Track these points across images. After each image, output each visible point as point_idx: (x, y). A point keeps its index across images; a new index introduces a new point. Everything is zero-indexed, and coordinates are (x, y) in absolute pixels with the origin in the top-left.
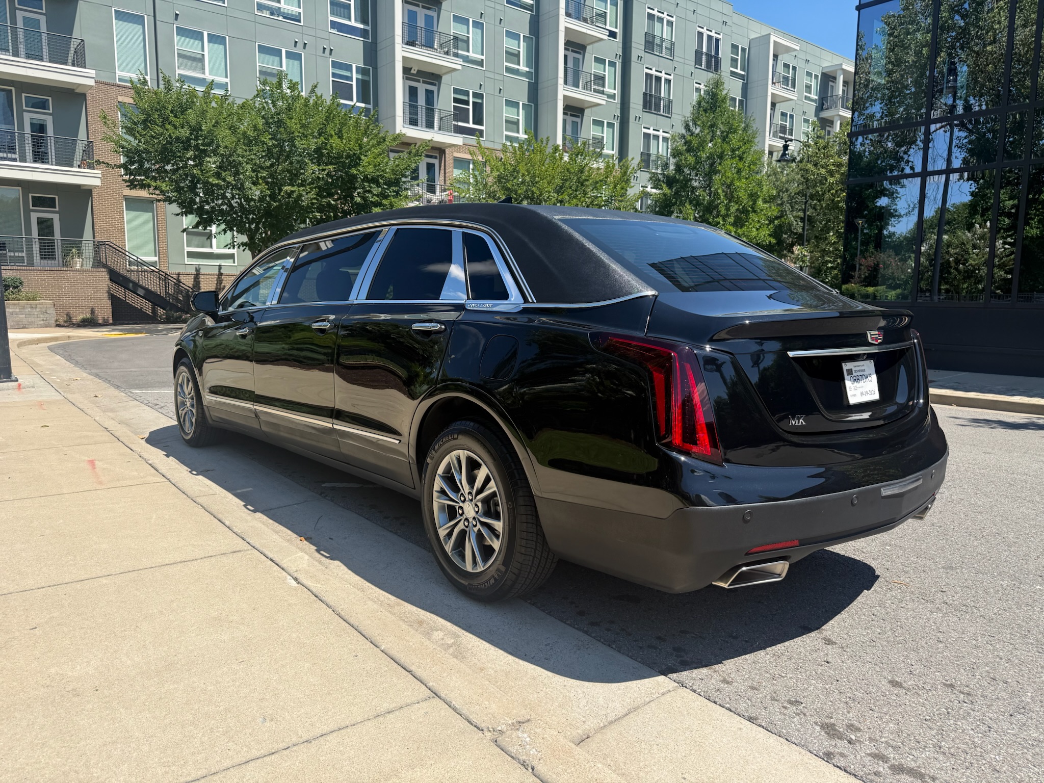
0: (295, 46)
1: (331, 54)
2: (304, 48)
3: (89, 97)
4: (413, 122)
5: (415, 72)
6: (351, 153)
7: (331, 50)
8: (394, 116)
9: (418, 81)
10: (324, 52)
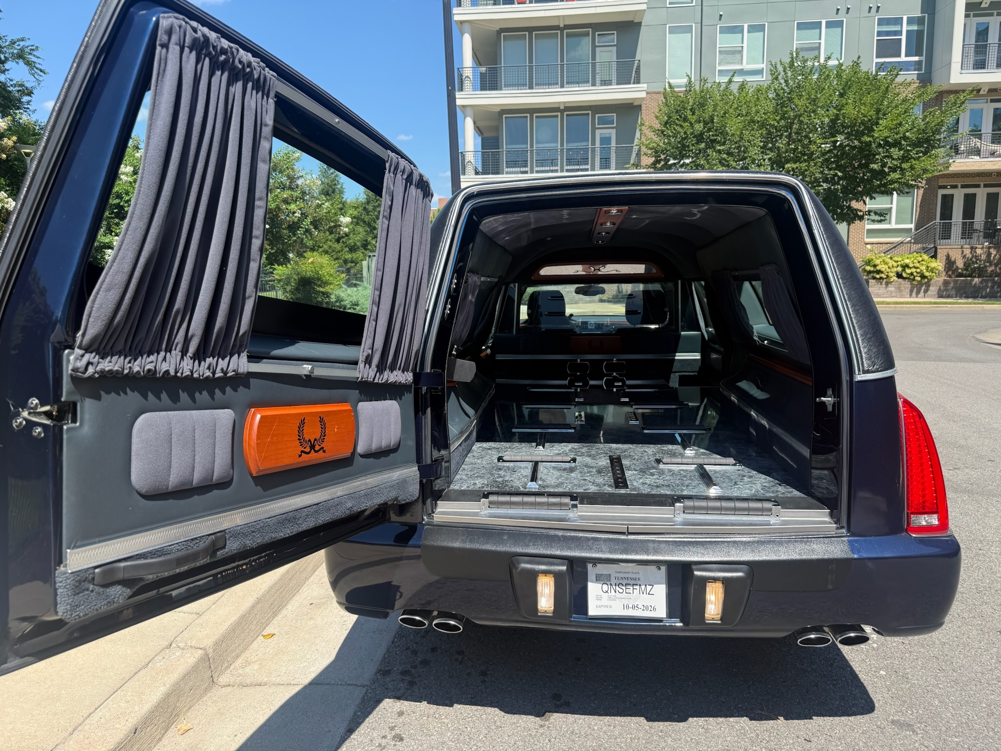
0: (837, 13)
1: (877, 11)
2: (847, 13)
3: (643, 108)
4: (980, 65)
5: (987, 6)
6: (866, 119)
7: (878, 7)
8: (950, 64)
9: (991, 15)
10: (869, 12)
